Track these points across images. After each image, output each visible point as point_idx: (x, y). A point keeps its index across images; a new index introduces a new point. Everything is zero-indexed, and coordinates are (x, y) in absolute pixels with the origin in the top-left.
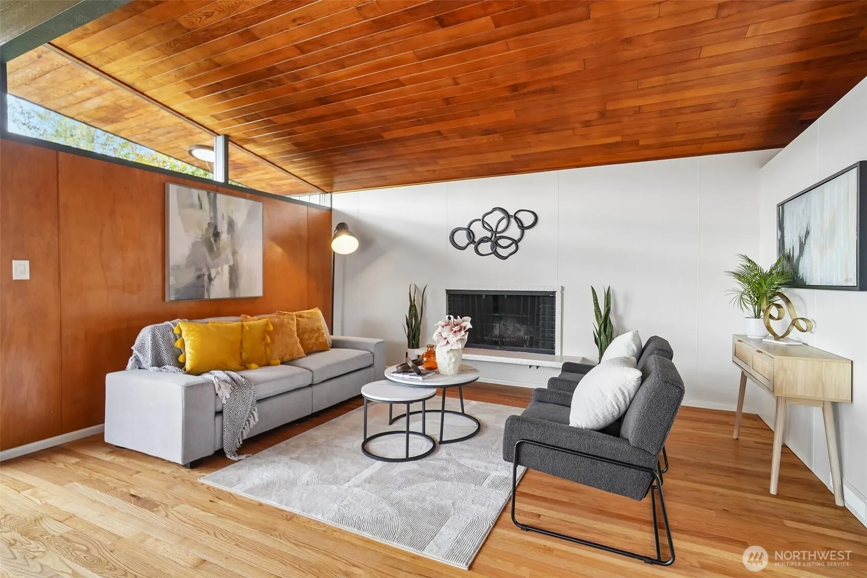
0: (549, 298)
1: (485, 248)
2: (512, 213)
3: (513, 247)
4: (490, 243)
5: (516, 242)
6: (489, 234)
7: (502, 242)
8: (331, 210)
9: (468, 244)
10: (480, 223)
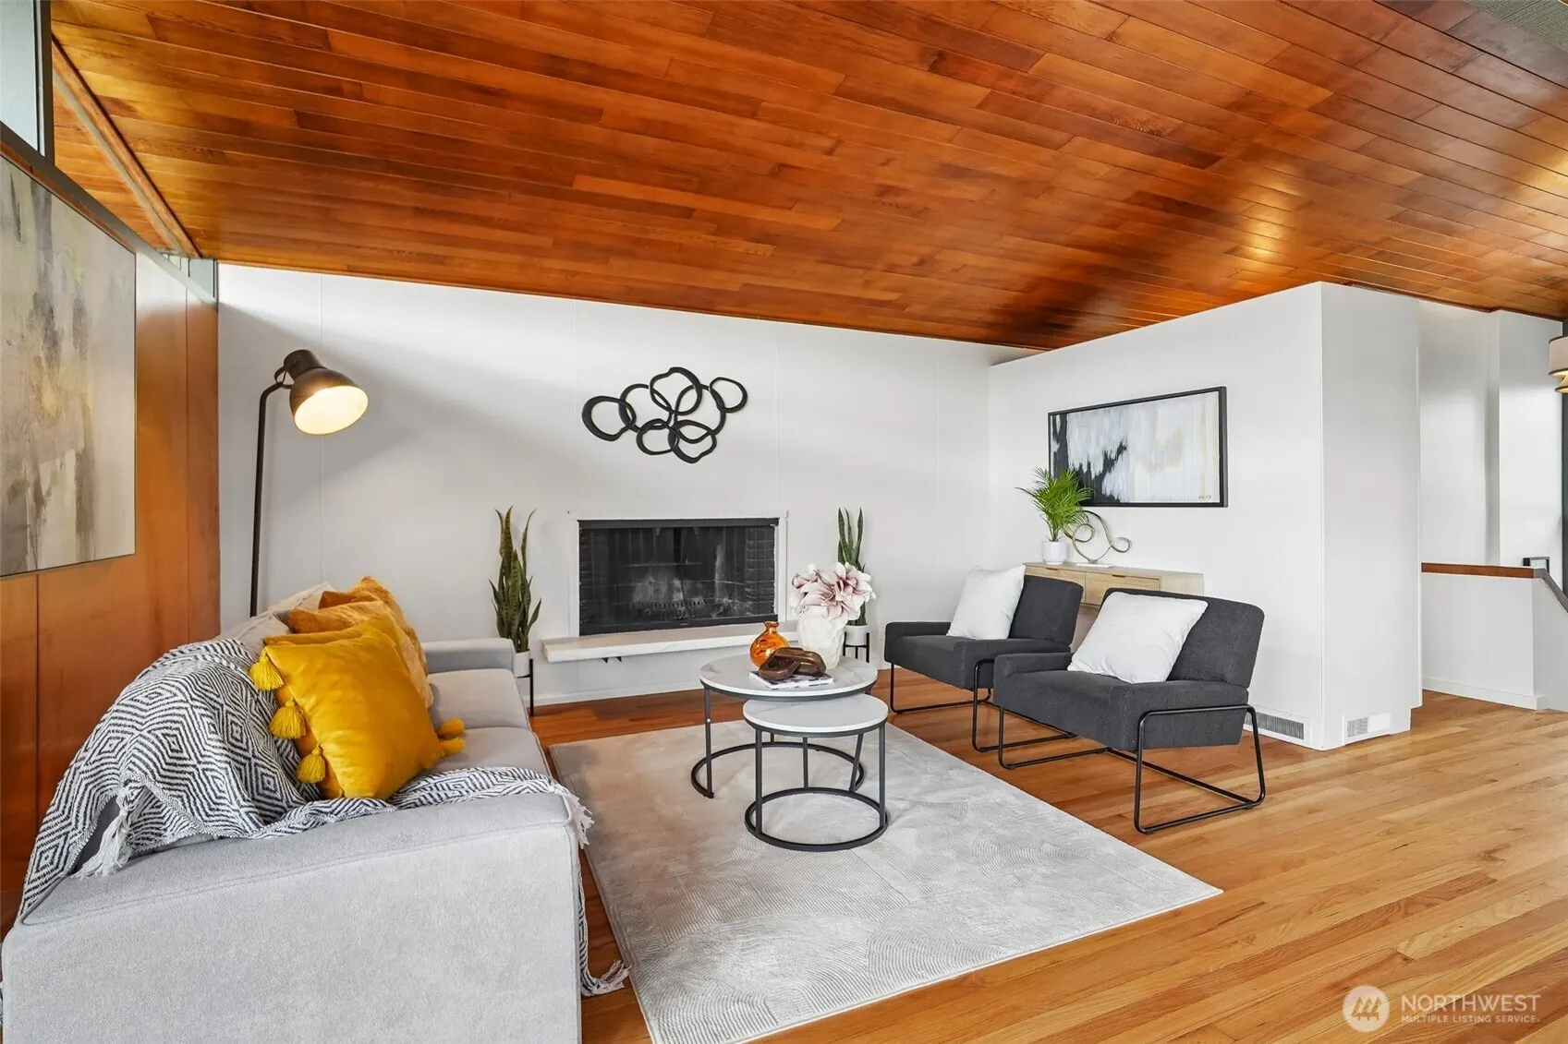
0: (764, 529)
1: (657, 439)
2: (705, 381)
3: (708, 442)
4: (666, 432)
5: (713, 433)
6: (664, 415)
7: (688, 431)
8: (216, 307)
9: (623, 431)
10: (648, 391)
